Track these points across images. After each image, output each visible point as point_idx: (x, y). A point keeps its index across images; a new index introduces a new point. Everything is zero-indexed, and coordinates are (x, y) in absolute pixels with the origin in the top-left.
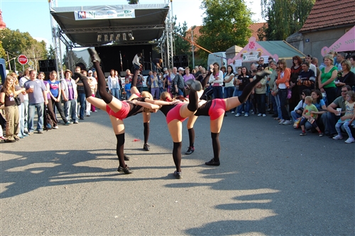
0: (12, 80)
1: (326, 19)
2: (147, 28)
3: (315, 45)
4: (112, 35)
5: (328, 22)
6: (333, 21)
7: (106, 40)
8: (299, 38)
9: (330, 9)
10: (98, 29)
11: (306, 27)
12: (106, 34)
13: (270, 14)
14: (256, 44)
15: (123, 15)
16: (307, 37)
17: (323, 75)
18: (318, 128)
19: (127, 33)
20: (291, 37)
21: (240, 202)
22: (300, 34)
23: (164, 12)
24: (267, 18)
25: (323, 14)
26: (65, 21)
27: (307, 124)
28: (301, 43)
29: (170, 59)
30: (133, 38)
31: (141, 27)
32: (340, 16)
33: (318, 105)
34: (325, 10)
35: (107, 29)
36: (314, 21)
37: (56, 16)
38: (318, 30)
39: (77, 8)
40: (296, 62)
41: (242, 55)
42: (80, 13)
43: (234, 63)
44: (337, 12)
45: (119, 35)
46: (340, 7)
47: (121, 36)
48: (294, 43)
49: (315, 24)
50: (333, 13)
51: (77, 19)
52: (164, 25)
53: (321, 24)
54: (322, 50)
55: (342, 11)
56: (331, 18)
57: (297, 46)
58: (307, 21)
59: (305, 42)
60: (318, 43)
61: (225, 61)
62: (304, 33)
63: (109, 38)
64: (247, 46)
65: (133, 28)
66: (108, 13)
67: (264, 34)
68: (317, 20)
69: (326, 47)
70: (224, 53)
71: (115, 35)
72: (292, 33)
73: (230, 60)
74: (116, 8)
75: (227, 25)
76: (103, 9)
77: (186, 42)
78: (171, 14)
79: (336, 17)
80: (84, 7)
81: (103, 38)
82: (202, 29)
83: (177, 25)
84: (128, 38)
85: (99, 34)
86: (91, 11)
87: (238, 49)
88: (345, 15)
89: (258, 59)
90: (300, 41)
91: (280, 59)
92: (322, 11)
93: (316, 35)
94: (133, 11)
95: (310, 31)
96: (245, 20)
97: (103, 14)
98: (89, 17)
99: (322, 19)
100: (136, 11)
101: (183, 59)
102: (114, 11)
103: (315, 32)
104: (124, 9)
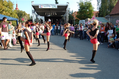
0: (20, 25)
2: (61, 11)
3: (114, 19)
7: (48, 14)
8: (109, 17)
10: (46, 11)
11: (111, 13)
12: (48, 13)
13: (100, 9)
14: (95, 18)
15: (53, 7)
16: (112, 17)
17: (117, 29)
18: (113, 46)
20: (106, 16)
21: (87, 67)
22: (109, 16)
23: (66, 7)
24: (99, 10)
26: (36, 8)
27: (110, 44)
28: (110, 18)
29: (67, 21)
31: (59, 11)
33: (114, 39)
35: (48, 11)
36: (114, 11)
37: (34, 7)
38: (115, 15)
39: (40, 4)
40: (107, 24)
41: (90, 21)
43: (87, 23)
45: (52, 13)
47: (53, 13)
48: (107, 18)
49: (115, 12)
51: (39, 8)
52: (66, 11)
53: (116, 12)
54: (116, 21)
57: (108, 19)
58: (112, 11)
60: (115, 18)
61: (84, 23)
62: (111, 15)
63: (49, 14)
64: (92, 18)
65: (56, 11)
66: (49, 6)
67: (98, 15)
68: (115, 11)
69: (118, 20)
70: (84, 20)
71: (51, 13)
72: (107, 15)
73: (86, 23)
74: (52, 5)
75: (85, 12)
76: (48, 5)
77: (73, 16)
78: (68, 7)
80: (42, 4)
81: (47, 14)
82: (78, 13)
83: (70, 11)
84: (55, 14)
85: (46, 13)
86: (44, 6)
87: (89, 19)
90: (109, 18)
91: (102, 23)
92: (117, 8)
93: (115, 16)
94: (57, 6)
95: (113, 15)
96: (91, 10)
97: (48, 6)
98: (43, 7)
99: (117, 11)
100: (58, 6)
101: (71, 22)
102: (51, 6)
103: (114, 15)
104: (54, 5)
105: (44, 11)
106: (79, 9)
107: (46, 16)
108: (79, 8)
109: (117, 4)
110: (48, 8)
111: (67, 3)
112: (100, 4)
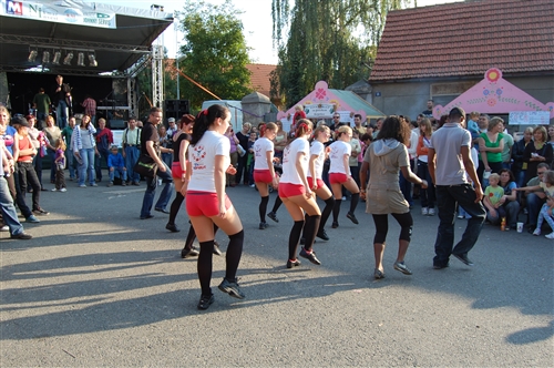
1: (402, 67)
2: (121, 49)
3: (388, 102)
4: (58, 54)
5: (407, 72)
6: (413, 72)
8: (365, 90)
9: (404, 55)
10: (31, 40)
12: (45, 49)
14: (328, 92)
15: (93, 21)
16: (378, 89)
19: (86, 54)
20: (353, 87)
22: (368, 85)
25: (397, 61)
28: (369, 97)
30: (96, 63)
31: (111, 47)
32: (421, 66)
34: (397, 55)
35: (47, 41)
36: (386, 68)
38: (395, 82)
42: (11, 4)
44: (415, 60)
45: (70, 56)
46: (417, 54)
47: (76, 57)
48: (361, 94)
49: (388, 73)
50: (409, 61)
52: (150, 48)
53: (394, 73)
55: (422, 60)
56: (408, 66)
57: (365, 98)
59: (374, 95)
62: (373, 83)
63: (51, 59)
65: (96, 45)
66: (67, 13)
68: (389, 67)
69: (440, 106)
70: (238, 102)
71: (64, 55)
74: (83, 6)
76: (57, 3)
79: (415, 66)
81: (40, 57)
84: (87, 61)
85: (33, 49)
86: (33, 4)
88: (427, 65)
89: (332, 115)
90: (367, 93)
92: (392, 56)
93: (391, 88)
94: (114, 16)
95: (384, 82)
97: (57, 12)
99: (396, 67)
100: (117, 15)
101: (180, 106)
102: (78, 11)
103: (391, 83)
104: (98, 10)
105: (22, 39)
106: (183, 48)
108: (185, 43)
109: (387, 40)
110: (61, 19)
111: (157, 7)
112: (286, 30)
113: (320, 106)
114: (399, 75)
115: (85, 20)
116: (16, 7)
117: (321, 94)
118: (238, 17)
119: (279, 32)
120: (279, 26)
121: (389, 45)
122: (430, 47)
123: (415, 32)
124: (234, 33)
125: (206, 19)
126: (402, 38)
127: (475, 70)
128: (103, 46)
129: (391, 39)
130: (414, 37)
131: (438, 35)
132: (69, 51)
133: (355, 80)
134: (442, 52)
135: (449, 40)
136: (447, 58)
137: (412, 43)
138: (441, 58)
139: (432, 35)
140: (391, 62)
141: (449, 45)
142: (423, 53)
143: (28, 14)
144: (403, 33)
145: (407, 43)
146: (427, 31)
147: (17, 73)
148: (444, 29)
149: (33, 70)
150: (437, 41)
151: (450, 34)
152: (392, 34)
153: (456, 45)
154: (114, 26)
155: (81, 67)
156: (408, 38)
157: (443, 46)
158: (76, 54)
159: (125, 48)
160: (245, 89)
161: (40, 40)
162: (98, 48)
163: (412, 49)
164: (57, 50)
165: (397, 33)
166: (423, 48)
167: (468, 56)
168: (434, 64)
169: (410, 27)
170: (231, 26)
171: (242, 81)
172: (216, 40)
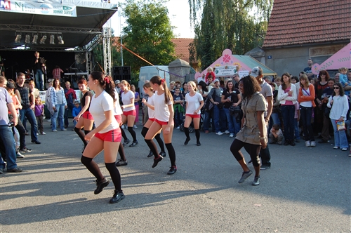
1: (287, 36)
2: (80, 31)
4: (36, 37)
5: (291, 40)
6: (296, 40)
7: (27, 42)
8: (260, 54)
9: (288, 27)
10: (17, 27)
11: (267, 43)
14: (232, 57)
16: (269, 54)
19: (56, 36)
22: (262, 51)
25: (283, 32)
28: (263, 59)
29: (108, 70)
30: (63, 42)
31: (73, 30)
32: (301, 35)
34: (283, 28)
36: (275, 38)
38: (282, 47)
42: (2, 3)
44: (297, 31)
45: (45, 37)
46: (298, 26)
47: (48, 38)
48: (257, 57)
49: (277, 41)
50: (292, 31)
52: (101, 30)
53: (281, 41)
55: (302, 30)
56: (292, 36)
58: (266, 38)
59: (267, 58)
60: (281, 60)
64: (222, 59)
65: (63, 29)
66: (42, 7)
68: (278, 37)
69: (317, 64)
71: (40, 37)
74: (53, 1)
79: (297, 35)
81: (24, 39)
84: (57, 40)
86: (18, 2)
88: (306, 34)
90: (261, 57)
92: (279, 28)
93: (279, 52)
94: (74, 8)
95: (274, 48)
97: (35, 7)
99: (282, 37)
100: (77, 7)
101: (124, 71)
102: (49, 5)
103: (279, 49)
104: (63, 4)
105: (11, 27)
106: (125, 29)
107: (6, 49)
108: (126, 25)
109: (275, 17)
112: (200, 13)
113: (226, 68)
114: (285, 42)
115: (55, 11)
116: (6, 4)
117: (227, 59)
118: (164, 5)
119: (195, 14)
120: (194, 10)
121: (276, 20)
122: (308, 20)
123: (296, 10)
124: (162, 16)
125: (141, 7)
126: (286, 15)
127: (343, 36)
128: (68, 29)
129: (278, 16)
130: (295, 14)
131: (314, 11)
132: (44, 34)
133: (252, 47)
134: (317, 24)
135: (322, 14)
136: (322, 28)
137: (294, 18)
138: (317, 28)
139: (309, 12)
140: (279, 33)
141: (322, 19)
142: (303, 25)
143: (15, 9)
144: (287, 11)
145: (290, 19)
146: (305, 8)
147: (8, 51)
148: (318, 6)
149: (18, 48)
150: (313, 16)
151: (323, 10)
152: (278, 12)
153: (327, 18)
154: (75, 15)
155: (52, 44)
156: (291, 14)
157: (318, 19)
158: (49, 36)
159: (83, 30)
160: (171, 57)
161: (23, 27)
162: (64, 31)
163: (294, 22)
164: (35, 34)
165: (283, 12)
166: (303, 21)
167: (337, 26)
168: (311, 33)
169: (292, 6)
170: (159, 11)
171: (168, 51)
172: (149, 22)
